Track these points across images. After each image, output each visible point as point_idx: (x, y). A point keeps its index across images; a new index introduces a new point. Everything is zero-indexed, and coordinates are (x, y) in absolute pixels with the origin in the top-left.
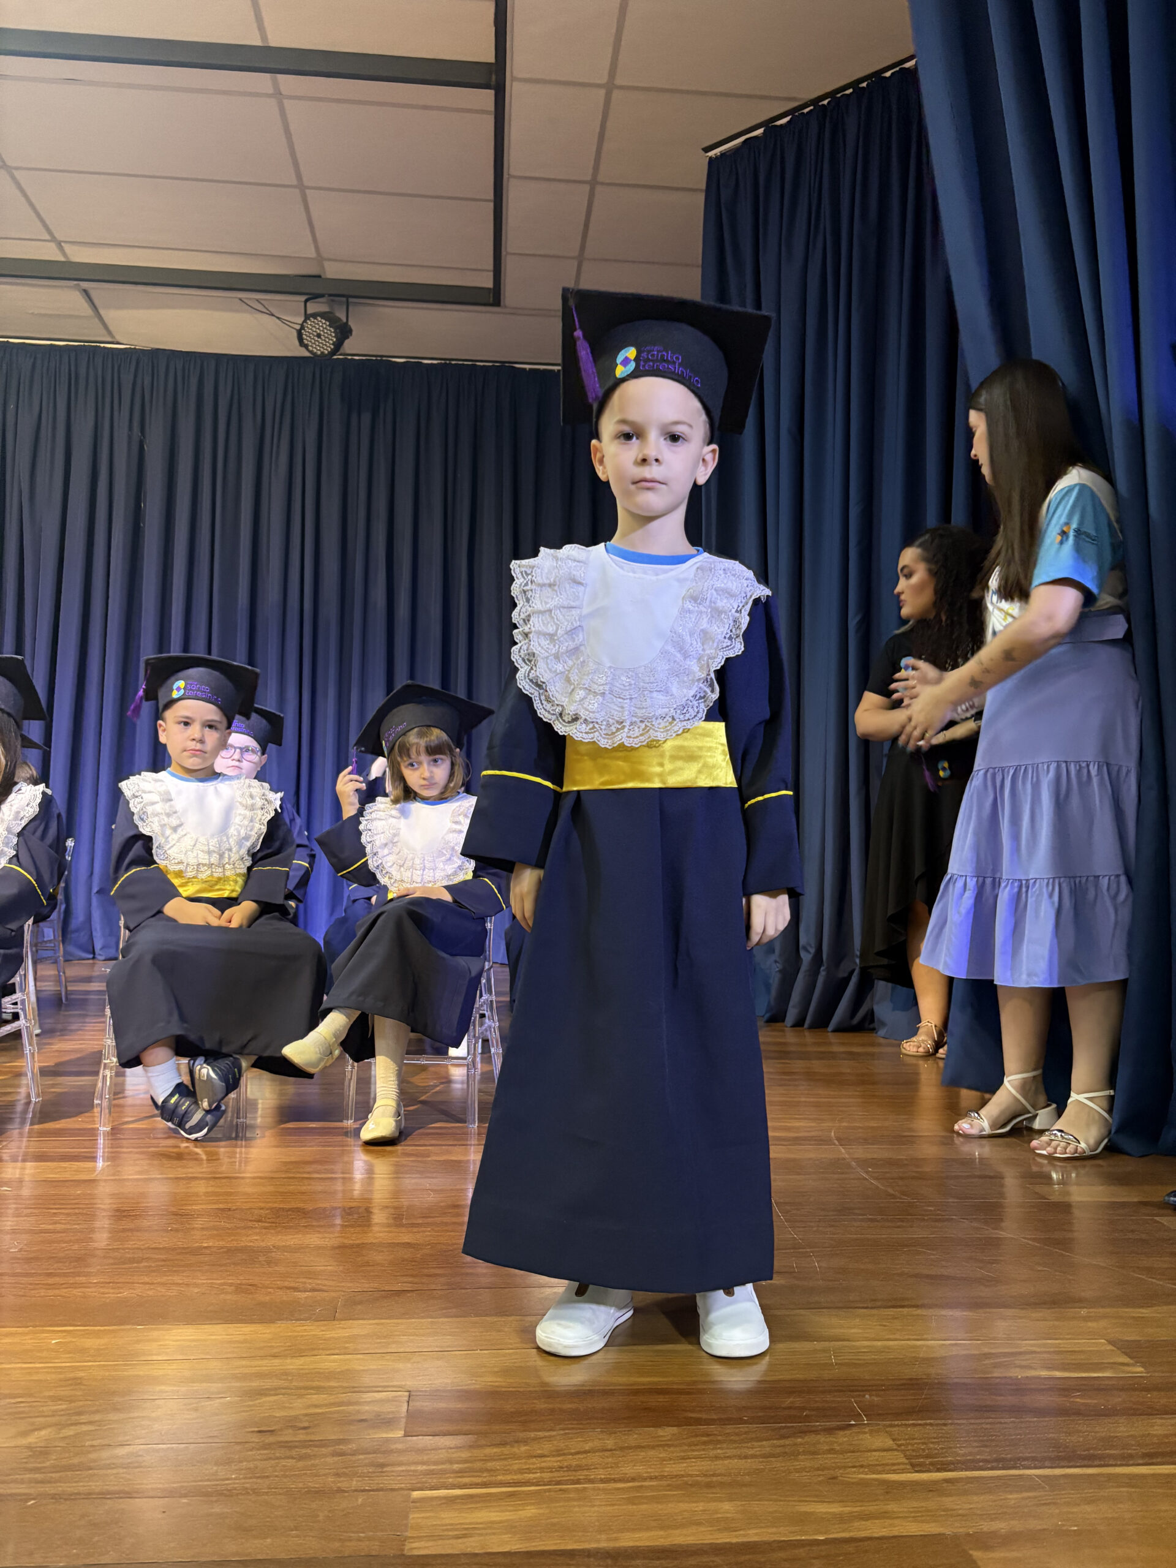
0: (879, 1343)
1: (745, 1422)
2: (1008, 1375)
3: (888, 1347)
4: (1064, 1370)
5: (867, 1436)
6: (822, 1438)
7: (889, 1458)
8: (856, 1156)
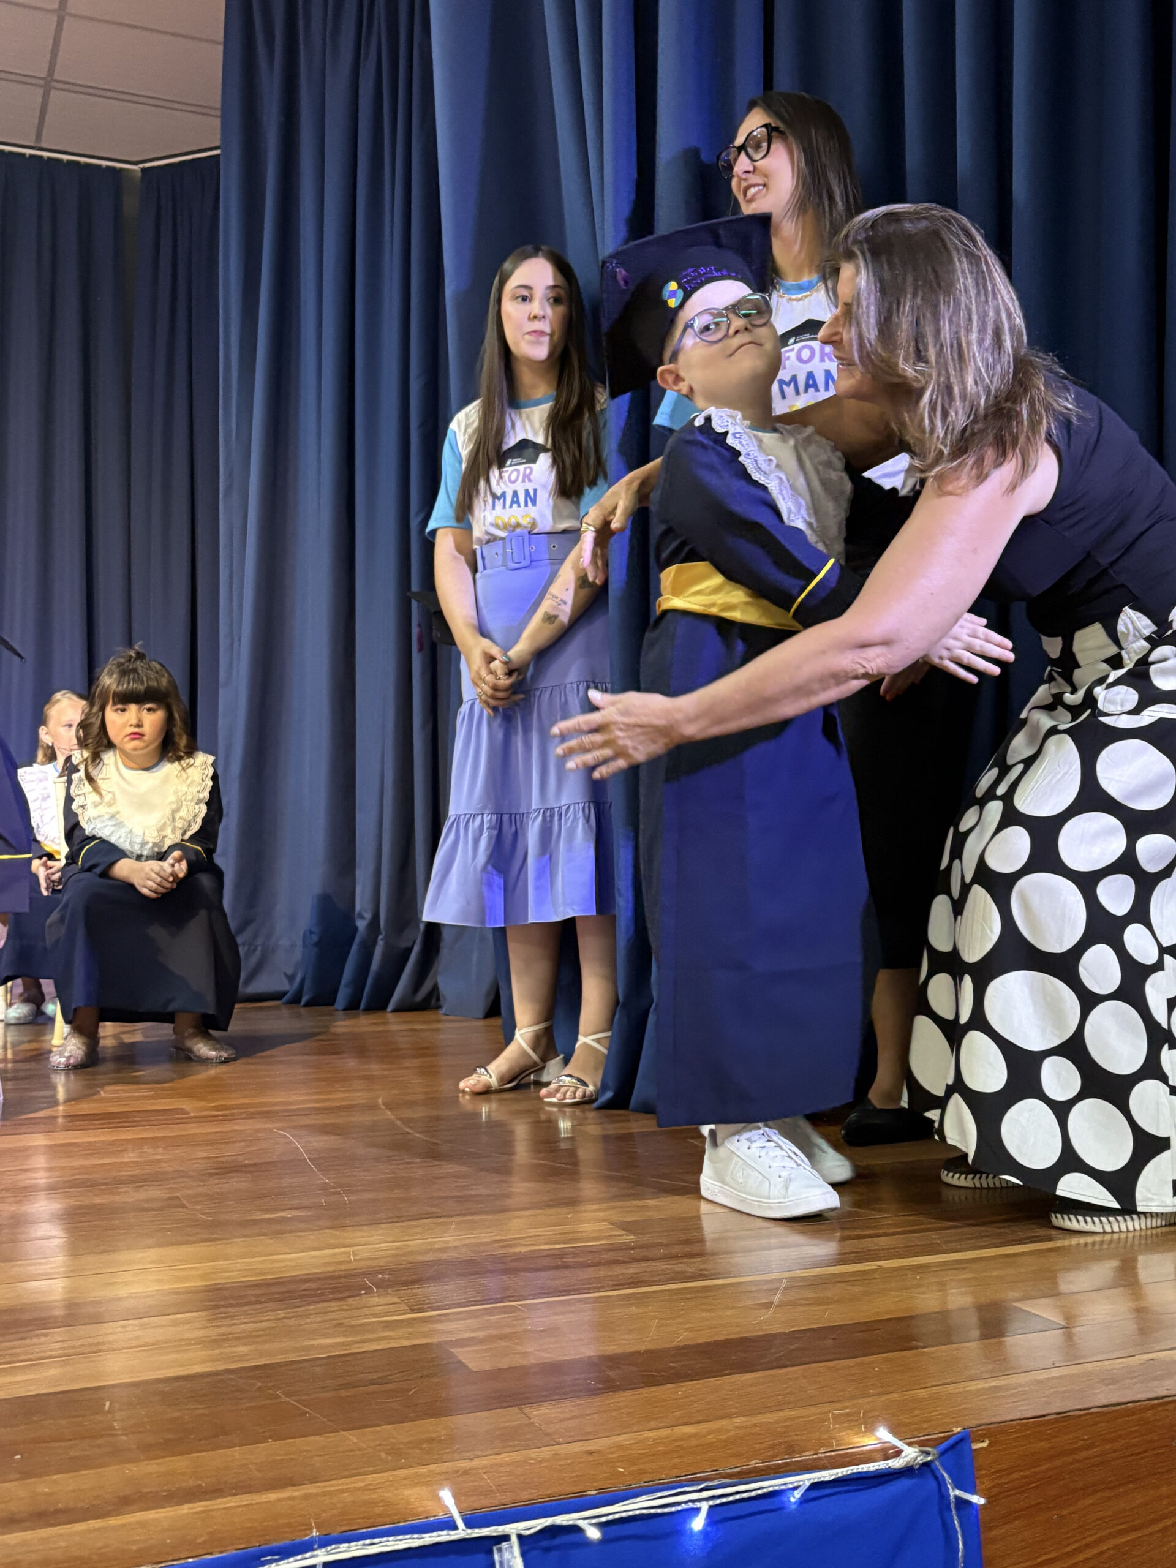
0: (399, 1244)
1: (263, 1302)
2: (512, 1250)
3: (407, 1246)
4: (564, 1243)
5: (376, 1299)
6: (333, 1304)
7: (392, 1308)
8: (403, 1116)
